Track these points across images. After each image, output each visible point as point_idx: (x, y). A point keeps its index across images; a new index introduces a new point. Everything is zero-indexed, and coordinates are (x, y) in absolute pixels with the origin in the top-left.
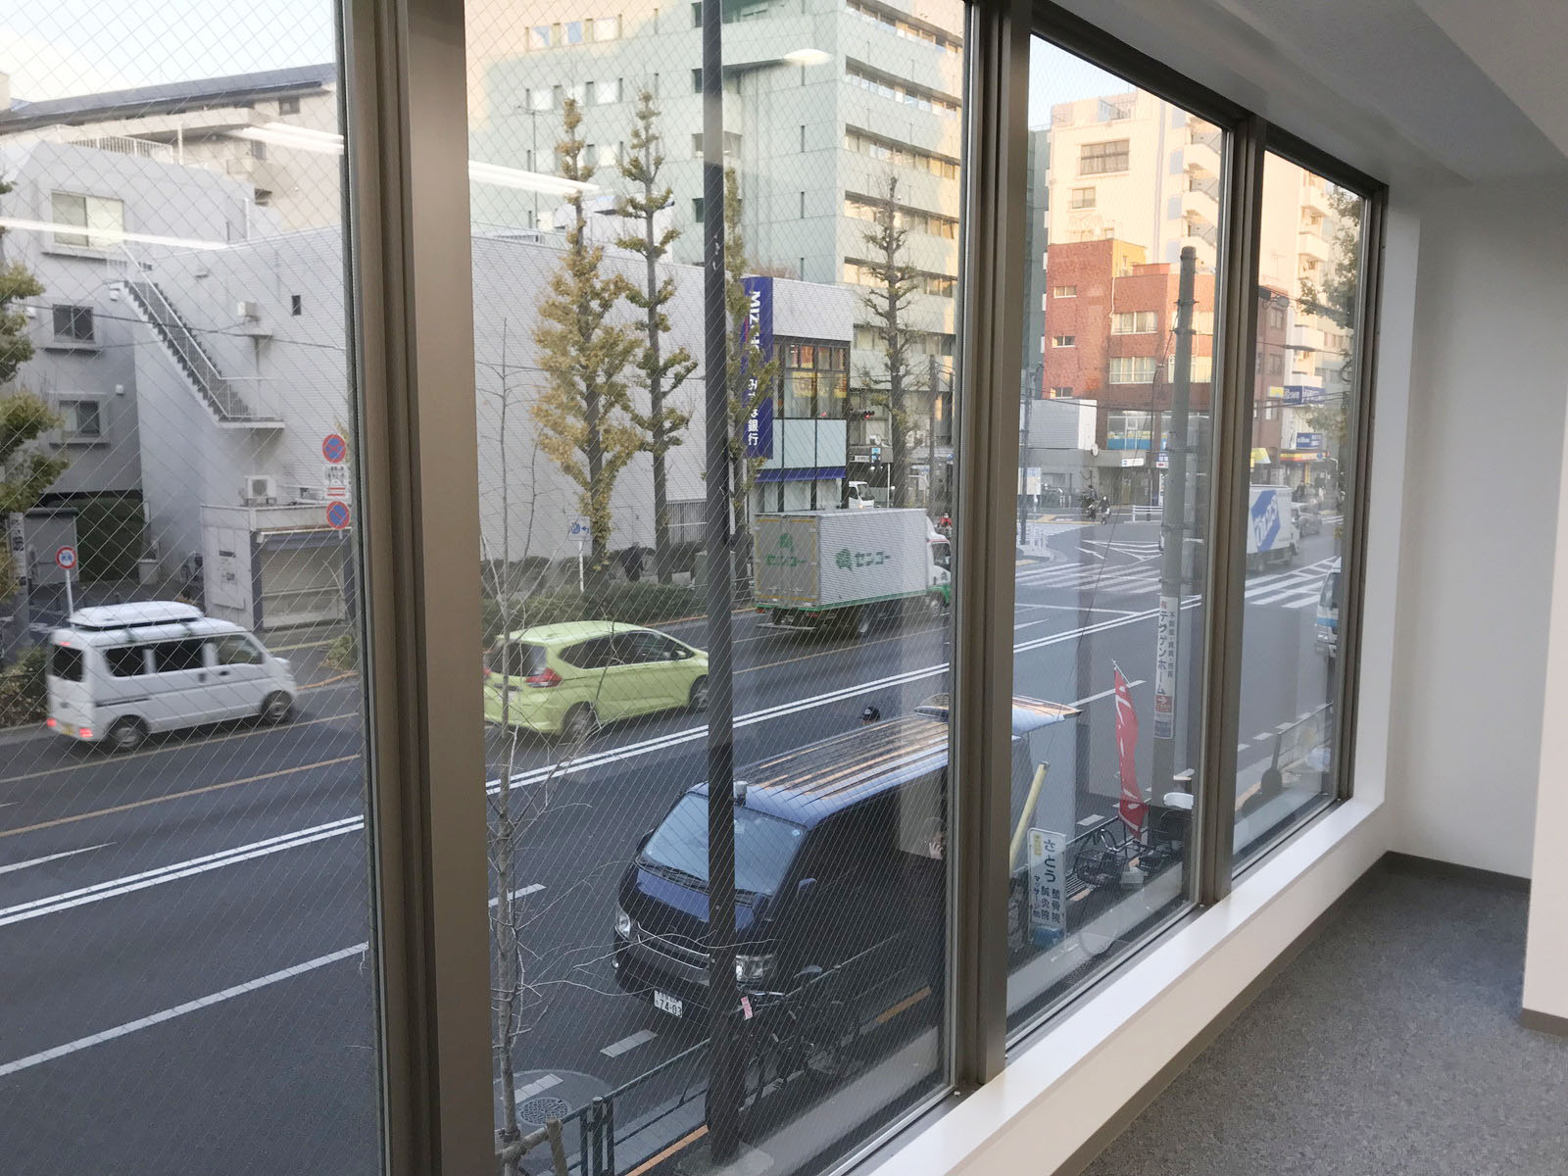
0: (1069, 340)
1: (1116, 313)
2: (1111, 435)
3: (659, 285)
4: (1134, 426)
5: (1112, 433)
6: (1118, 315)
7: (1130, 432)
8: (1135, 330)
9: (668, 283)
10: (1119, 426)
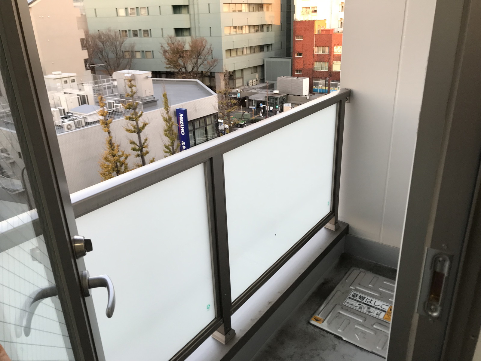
0: (301, 55)
1: (316, 46)
2: (314, 87)
3: (143, 141)
4: (321, 85)
5: (314, 86)
6: (316, 47)
7: (320, 87)
8: (322, 52)
9: (146, 140)
10: (317, 85)
